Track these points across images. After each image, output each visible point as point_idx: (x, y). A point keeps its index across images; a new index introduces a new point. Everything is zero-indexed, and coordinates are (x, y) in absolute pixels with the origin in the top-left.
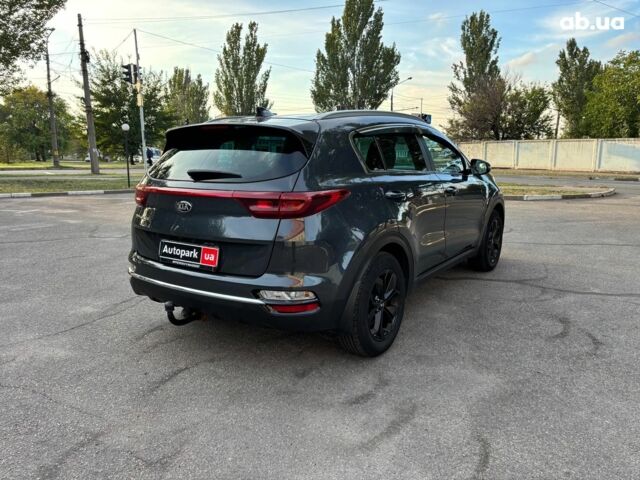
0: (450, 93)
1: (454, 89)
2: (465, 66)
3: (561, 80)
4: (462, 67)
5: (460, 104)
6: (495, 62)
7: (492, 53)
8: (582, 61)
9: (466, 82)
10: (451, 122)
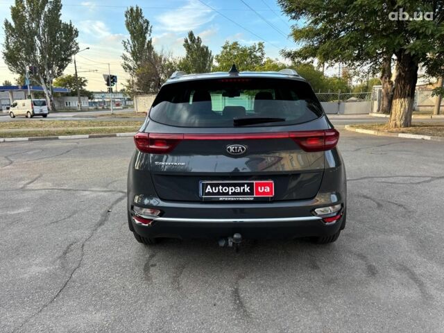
0: (123, 61)
1: (125, 58)
2: (131, 43)
3: (187, 57)
4: (129, 43)
5: (130, 69)
6: (150, 42)
7: (147, 35)
8: (198, 46)
9: (133, 54)
10: (129, 81)
